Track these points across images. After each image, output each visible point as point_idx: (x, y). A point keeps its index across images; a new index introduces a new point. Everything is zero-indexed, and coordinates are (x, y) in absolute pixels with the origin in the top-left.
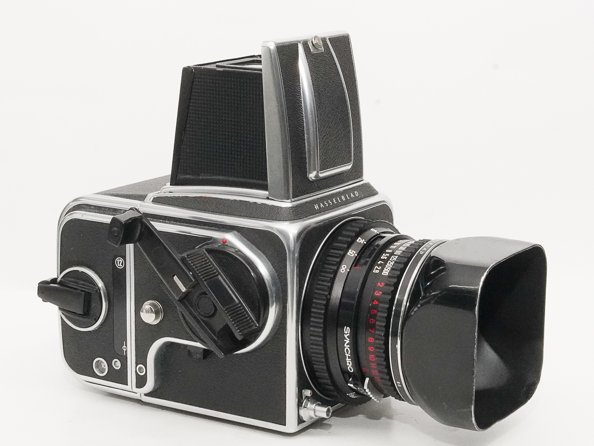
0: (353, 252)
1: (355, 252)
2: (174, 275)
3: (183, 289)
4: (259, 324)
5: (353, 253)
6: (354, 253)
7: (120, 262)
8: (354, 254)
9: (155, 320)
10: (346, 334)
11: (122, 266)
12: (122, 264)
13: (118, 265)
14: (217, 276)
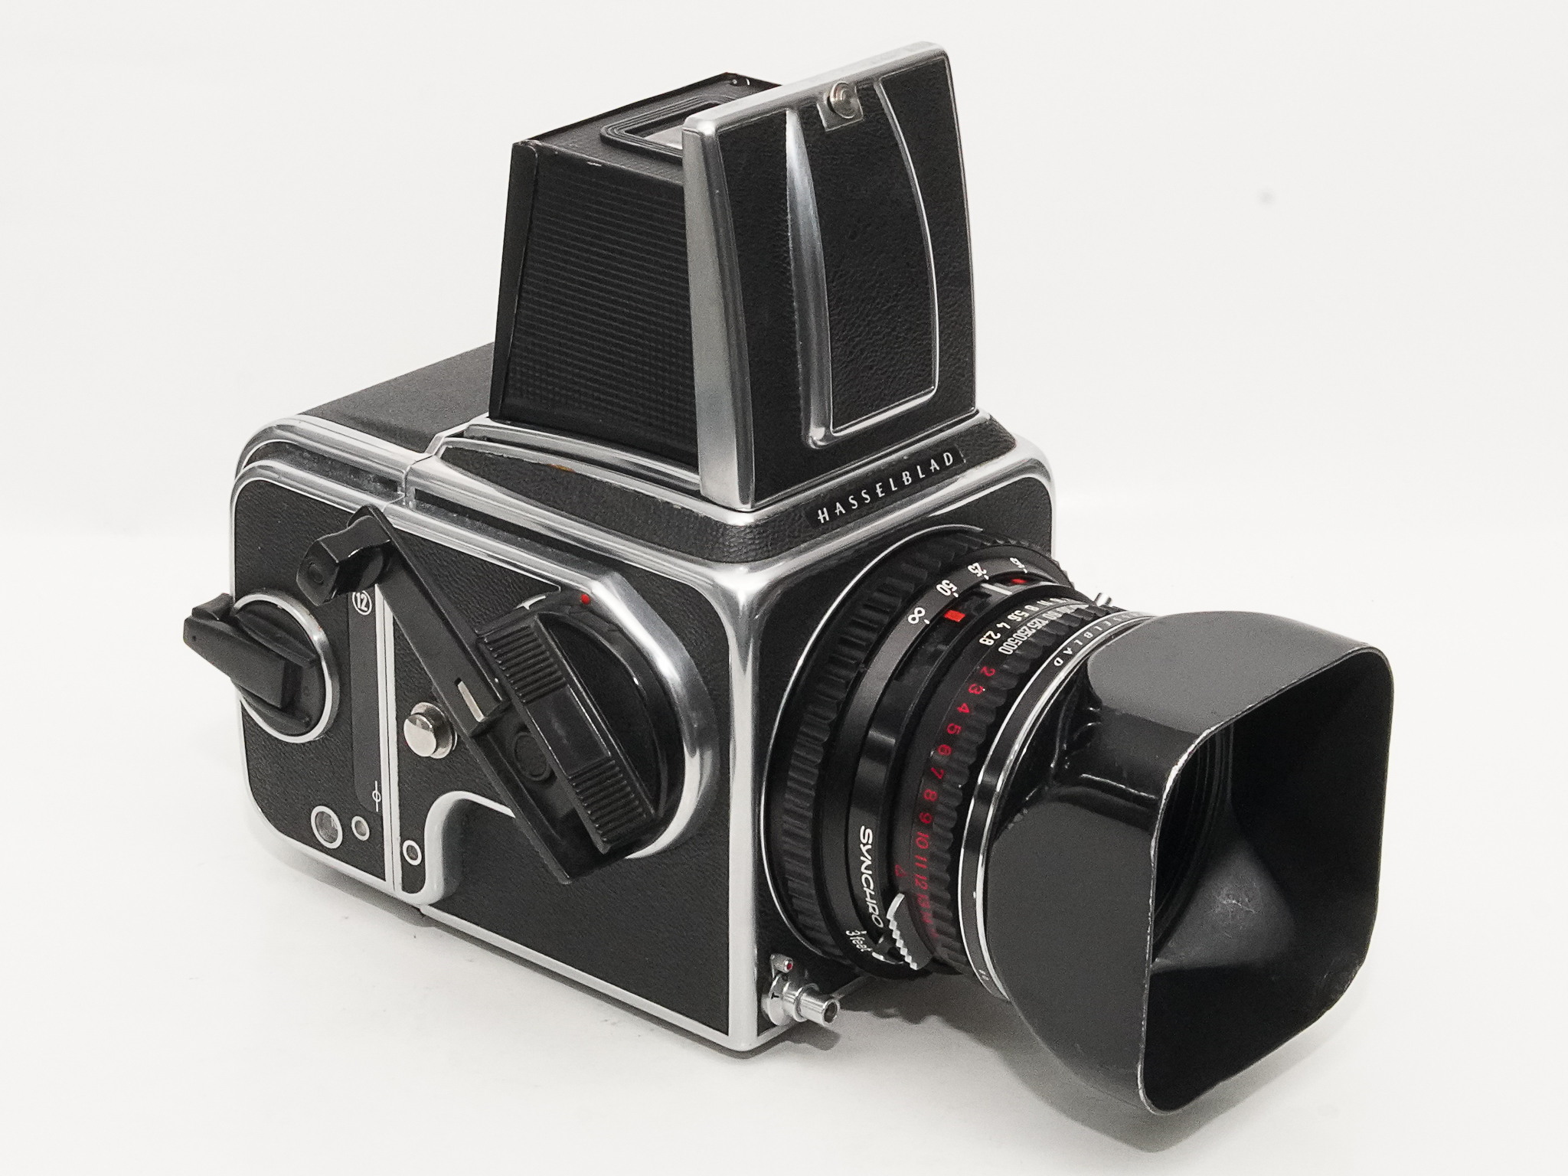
0: (950, 587)
1: (955, 589)
2: (458, 681)
3: (480, 717)
4: (656, 809)
5: (951, 589)
6: (953, 590)
7: (362, 600)
8: (952, 592)
9: (436, 750)
10: (864, 845)
11: (366, 609)
12: (367, 605)
13: (359, 607)
14: (564, 685)
